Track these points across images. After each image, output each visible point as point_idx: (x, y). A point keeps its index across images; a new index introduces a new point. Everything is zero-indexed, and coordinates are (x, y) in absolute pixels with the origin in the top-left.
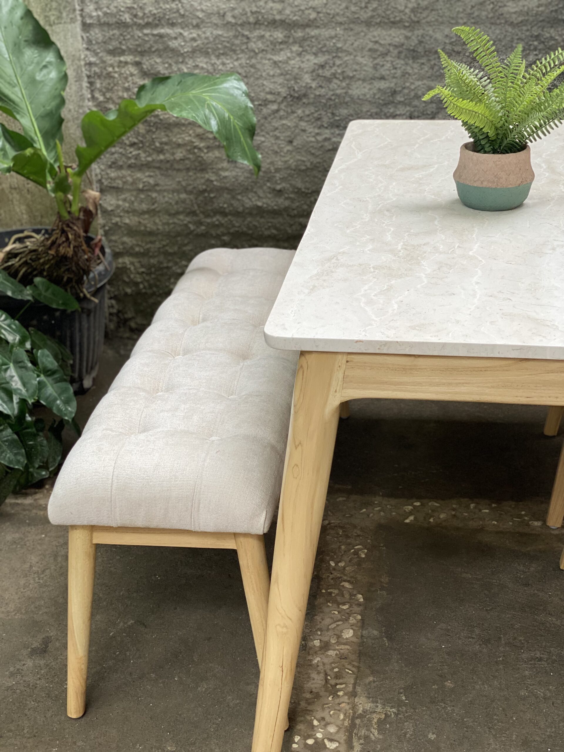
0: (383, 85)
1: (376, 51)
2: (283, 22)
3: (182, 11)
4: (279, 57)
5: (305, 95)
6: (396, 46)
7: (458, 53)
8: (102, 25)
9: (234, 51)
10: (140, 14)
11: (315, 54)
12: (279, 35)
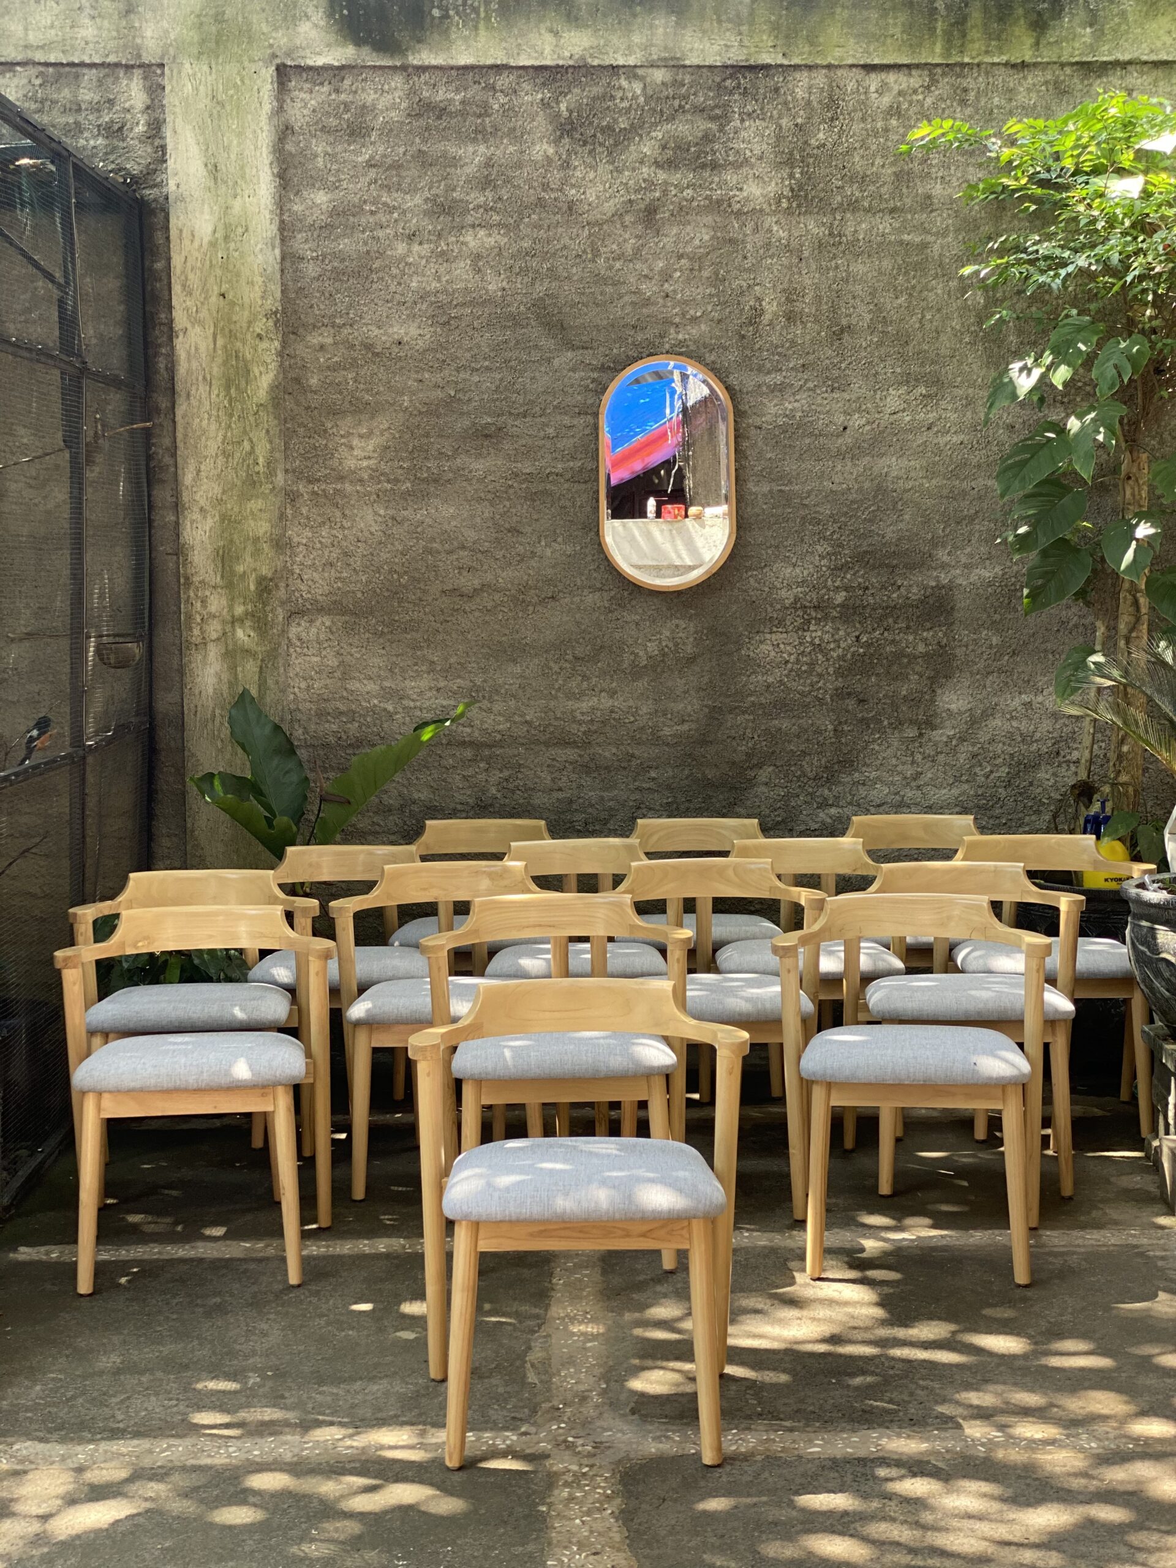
0: (561, 795)
1: (554, 766)
2: (472, 744)
3: (382, 734)
4: (469, 772)
5: (491, 805)
6: (571, 763)
7: (625, 768)
8: (307, 746)
9: (428, 768)
10: (344, 737)
11: (501, 771)
12: (468, 753)
